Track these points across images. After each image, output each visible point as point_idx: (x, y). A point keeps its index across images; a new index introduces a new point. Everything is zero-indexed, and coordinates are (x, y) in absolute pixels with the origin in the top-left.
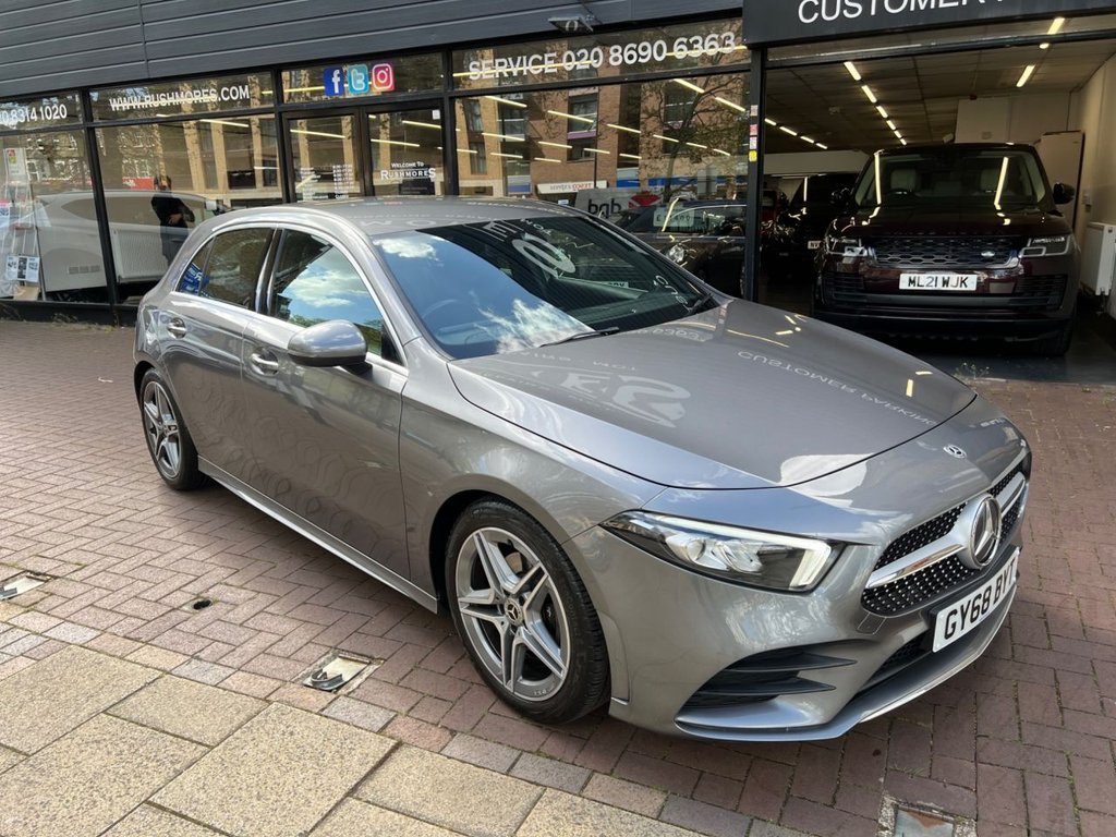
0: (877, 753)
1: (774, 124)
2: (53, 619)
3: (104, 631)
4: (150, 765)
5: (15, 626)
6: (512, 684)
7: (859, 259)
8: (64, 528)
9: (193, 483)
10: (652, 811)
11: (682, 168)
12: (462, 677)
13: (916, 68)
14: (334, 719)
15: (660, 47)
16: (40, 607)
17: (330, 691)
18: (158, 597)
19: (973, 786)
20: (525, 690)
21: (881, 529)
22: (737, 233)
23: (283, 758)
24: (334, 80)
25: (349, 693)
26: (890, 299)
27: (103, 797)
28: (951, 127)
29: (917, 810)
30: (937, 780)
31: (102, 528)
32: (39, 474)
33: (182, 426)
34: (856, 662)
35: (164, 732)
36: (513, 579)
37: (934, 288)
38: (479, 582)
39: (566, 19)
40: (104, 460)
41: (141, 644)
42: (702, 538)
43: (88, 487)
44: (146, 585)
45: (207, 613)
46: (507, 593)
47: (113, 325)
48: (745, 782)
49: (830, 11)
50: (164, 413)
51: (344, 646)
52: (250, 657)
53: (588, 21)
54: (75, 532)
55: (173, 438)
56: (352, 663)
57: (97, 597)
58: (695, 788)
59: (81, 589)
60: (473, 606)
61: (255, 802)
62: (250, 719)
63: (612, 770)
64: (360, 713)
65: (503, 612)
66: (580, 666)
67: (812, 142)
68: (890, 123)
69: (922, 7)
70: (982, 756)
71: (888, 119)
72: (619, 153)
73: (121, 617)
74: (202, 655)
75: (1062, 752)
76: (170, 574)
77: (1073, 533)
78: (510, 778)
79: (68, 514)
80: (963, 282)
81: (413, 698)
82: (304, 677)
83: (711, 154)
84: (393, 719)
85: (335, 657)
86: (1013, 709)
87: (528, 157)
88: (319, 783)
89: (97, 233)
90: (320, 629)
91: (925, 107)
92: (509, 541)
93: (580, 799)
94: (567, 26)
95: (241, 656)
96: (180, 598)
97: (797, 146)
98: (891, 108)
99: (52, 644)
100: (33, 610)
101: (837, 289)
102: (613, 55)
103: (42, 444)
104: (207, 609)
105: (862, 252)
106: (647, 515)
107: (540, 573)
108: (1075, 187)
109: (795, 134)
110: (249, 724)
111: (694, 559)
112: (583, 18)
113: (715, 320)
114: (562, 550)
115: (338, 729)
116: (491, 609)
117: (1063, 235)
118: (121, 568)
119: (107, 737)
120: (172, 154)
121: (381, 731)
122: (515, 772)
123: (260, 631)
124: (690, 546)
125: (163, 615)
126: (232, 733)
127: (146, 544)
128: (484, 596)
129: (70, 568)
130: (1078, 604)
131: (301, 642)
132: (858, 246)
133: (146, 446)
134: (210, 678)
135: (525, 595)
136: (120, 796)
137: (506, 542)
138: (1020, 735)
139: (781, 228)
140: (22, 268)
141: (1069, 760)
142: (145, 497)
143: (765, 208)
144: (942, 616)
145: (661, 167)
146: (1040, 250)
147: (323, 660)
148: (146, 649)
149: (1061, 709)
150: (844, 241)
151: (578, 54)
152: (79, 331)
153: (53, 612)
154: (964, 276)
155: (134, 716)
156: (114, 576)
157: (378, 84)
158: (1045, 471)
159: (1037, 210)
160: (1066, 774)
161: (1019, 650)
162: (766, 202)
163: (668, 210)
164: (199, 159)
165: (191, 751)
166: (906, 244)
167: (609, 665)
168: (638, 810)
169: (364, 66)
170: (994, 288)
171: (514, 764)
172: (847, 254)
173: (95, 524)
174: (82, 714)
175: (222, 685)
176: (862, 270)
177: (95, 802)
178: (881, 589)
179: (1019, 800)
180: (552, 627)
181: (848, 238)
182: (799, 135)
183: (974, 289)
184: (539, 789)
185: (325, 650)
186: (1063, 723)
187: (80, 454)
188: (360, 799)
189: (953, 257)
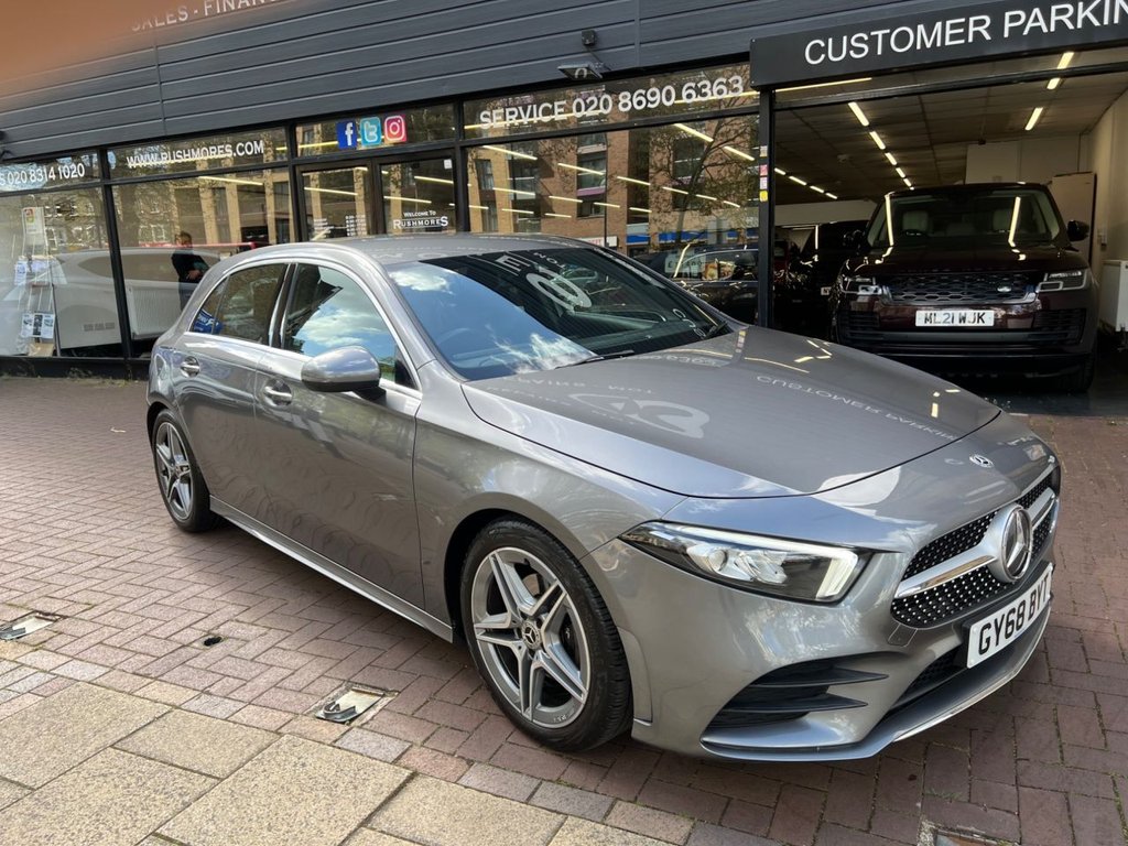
0: (913, 778)
1: (783, 173)
2: (61, 657)
3: (113, 668)
4: (158, 797)
5: (23, 665)
6: (530, 712)
7: (874, 297)
8: (74, 570)
9: (205, 525)
10: (678, 838)
11: (692, 222)
12: (479, 707)
13: (924, 112)
14: (347, 750)
15: (668, 93)
16: (48, 646)
17: (343, 723)
18: (168, 634)
19: (1015, 810)
20: (544, 718)
21: (908, 538)
22: (749, 278)
23: (295, 789)
24: (347, 133)
25: (363, 725)
26: (907, 337)
27: (110, 829)
28: (962, 172)
29: (957, 834)
30: (977, 804)
31: (113, 569)
32: (51, 519)
33: (194, 467)
34: (887, 676)
35: (172, 765)
36: (529, 600)
37: (951, 325)
38: (496, 606)
39: (575, 66)
40: (115, 505)
41: (149, 680)
42: (725, 548)
43: (99, 530)
44: (156, 623)
45: (217, 649)
46: (524, 616)
47: (127, 379)
48: (775, 808)
49: (837, 52)
50: (176, 454)
51: (358, 678)
52: (261, 691)
53: (597, 69)
54: (86, 574)
55: (185, 479)
56: (365, 695)
57: (106, 635)
58: (723, 815)
59: (90, 627)
60: (489, 632)
61: (265, 833)
62: (260, 751)
63: (636, 798)
64: (374, 745)
65: (521, 636)
66: (600, 688)
67: (822, 191)
68: (899, 170)
69: (928, 45)
70: (1023, 780)
71: (897, 166)
72: (628, 207)
73: (130, 654)
74: (212, 690)
75: (1106, 774)
76: (180, 612)
77: (1107, 559)
78: (529, 807)
79: (79, 557)
80: (980, 317)
81: (428, 729)
82: (316, 710)
83: (721, 207)
84: (407, 750)
85: (348, 690)
86: (1054, 733)
87: (538, 215)
88: (331, 813)
89: (113, 289)
90: (334, 662)
91: (934, 153)
92: (526, 560)
93: (603, 827)
94: (577, 74)
95: (252, 690)
96: (190, 635)
97: (807, 197)
98: (901, 154)
99: (60, 681)
100: (41, 648)
101: (853, 328)
102: (622, 101)
103: (53, 491)
104: (218, 645)
105: (876, 291)
106: (667, 526)
107: (557, 592)
108: (1089, 223)
109: (804, 184)
110: (260, 756)
111: (716, 570)
112: (592, 66)
113: (731, 351)
114: (580, 567)
115: (351, 760)
116: (507, 633)
117: (1079, 269)
118: (130, 608)
119: (114, 771)
120: (188, 218)
121: (395, 762)
122: (535, 800)
123: (272, 666)
124: (712, 556)
125: (173, 652)
126: (242, 765)
127: (156, 584)
128: (501, 621)
129: (79, 608)
130: (1115, 628)
131: (313, 676)
132: (871, 284)
133: (158, 491)
134: (220, 712)
135: (543, 617)
136: (127, 829)
137: (523, 562)
138: (1062, 759)
139: (793, 276)
140: (38, 325)
141: (1114, 782)
142: (157, 539)
143: (776, 258)
144: (975, 629)
145: (671, 222)
146: (1057, 286)
147: (335, 692)
148: (155, 684)
149: (1103, 731)
150: (859, 280)
151: (588, 101)
152: (91, 385)
153: (62, 650)
154: (981, 312)
155: (142, 750)
156: (124, 615)
157: (391, 136)
158: (1074, 501)
159: (1052, 246)
160: (1113, 795)
161: (1057, 675)
162: (778, 252)
163: (679, 257)
164: (214, 223)
165: (200, 783)
166: (920, 281)
167: (630, 685)
168: (664, 837)
169: (377, 119)
170: (1011, 324)
171: (533, 793)
172: (861, 292)
173: (106, 565)
174: (89, 749)
175: (233, 718)
176: (876, 309)
177: (101, 834)
178: (910, 599)
179: (1064, 822)
180: (570, 649)
181: (863, 276)
182: (809, 184)
183: (992, 324)
184: (560, 817)
185: (338, 683)
186: (1106, 745)
187: (91, 500)
188: (374, 829)
189: (969, 293)
